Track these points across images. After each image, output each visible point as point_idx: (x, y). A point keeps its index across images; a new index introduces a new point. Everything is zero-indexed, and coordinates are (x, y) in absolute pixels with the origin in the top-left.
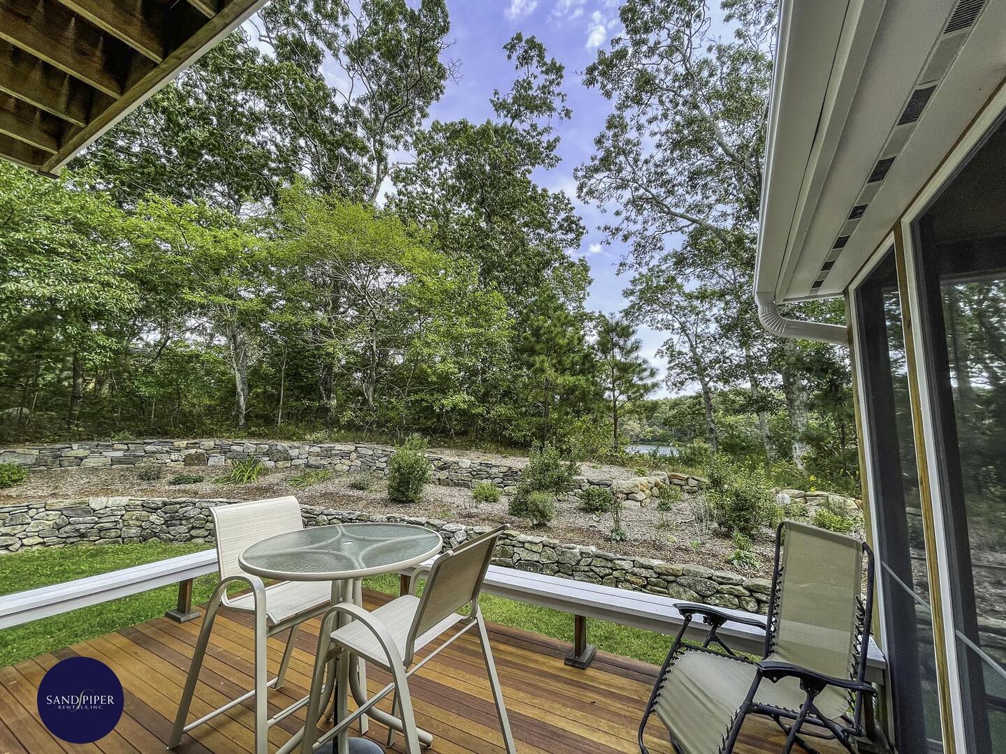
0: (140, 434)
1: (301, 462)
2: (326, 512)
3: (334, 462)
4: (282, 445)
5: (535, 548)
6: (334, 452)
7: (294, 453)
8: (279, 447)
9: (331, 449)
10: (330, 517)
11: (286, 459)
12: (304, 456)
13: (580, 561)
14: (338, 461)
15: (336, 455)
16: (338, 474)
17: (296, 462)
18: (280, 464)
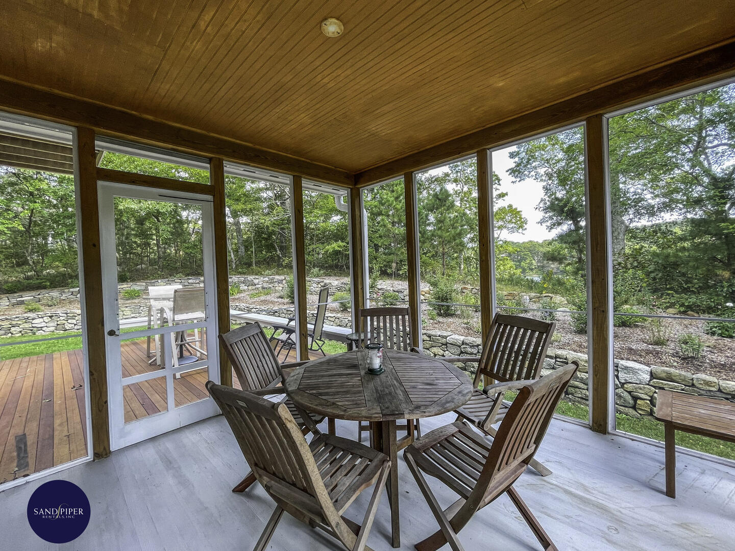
0: (188, 275)
1: (260, 286)
2: (255, 307)
3: (275, 285)
4: (250, 278)
5: (331, 319)
6: (275, 280)
7: (256, 281)
8: (248, 279)
9: (274, 278)
10: (257, 310)
11: (252, 285)
12: (260, 283)
13: (347, 324)
14: (277, 285)
15: (276, 282)
16: (276, 291)
17: (257, 286)
18: (250, 287)
